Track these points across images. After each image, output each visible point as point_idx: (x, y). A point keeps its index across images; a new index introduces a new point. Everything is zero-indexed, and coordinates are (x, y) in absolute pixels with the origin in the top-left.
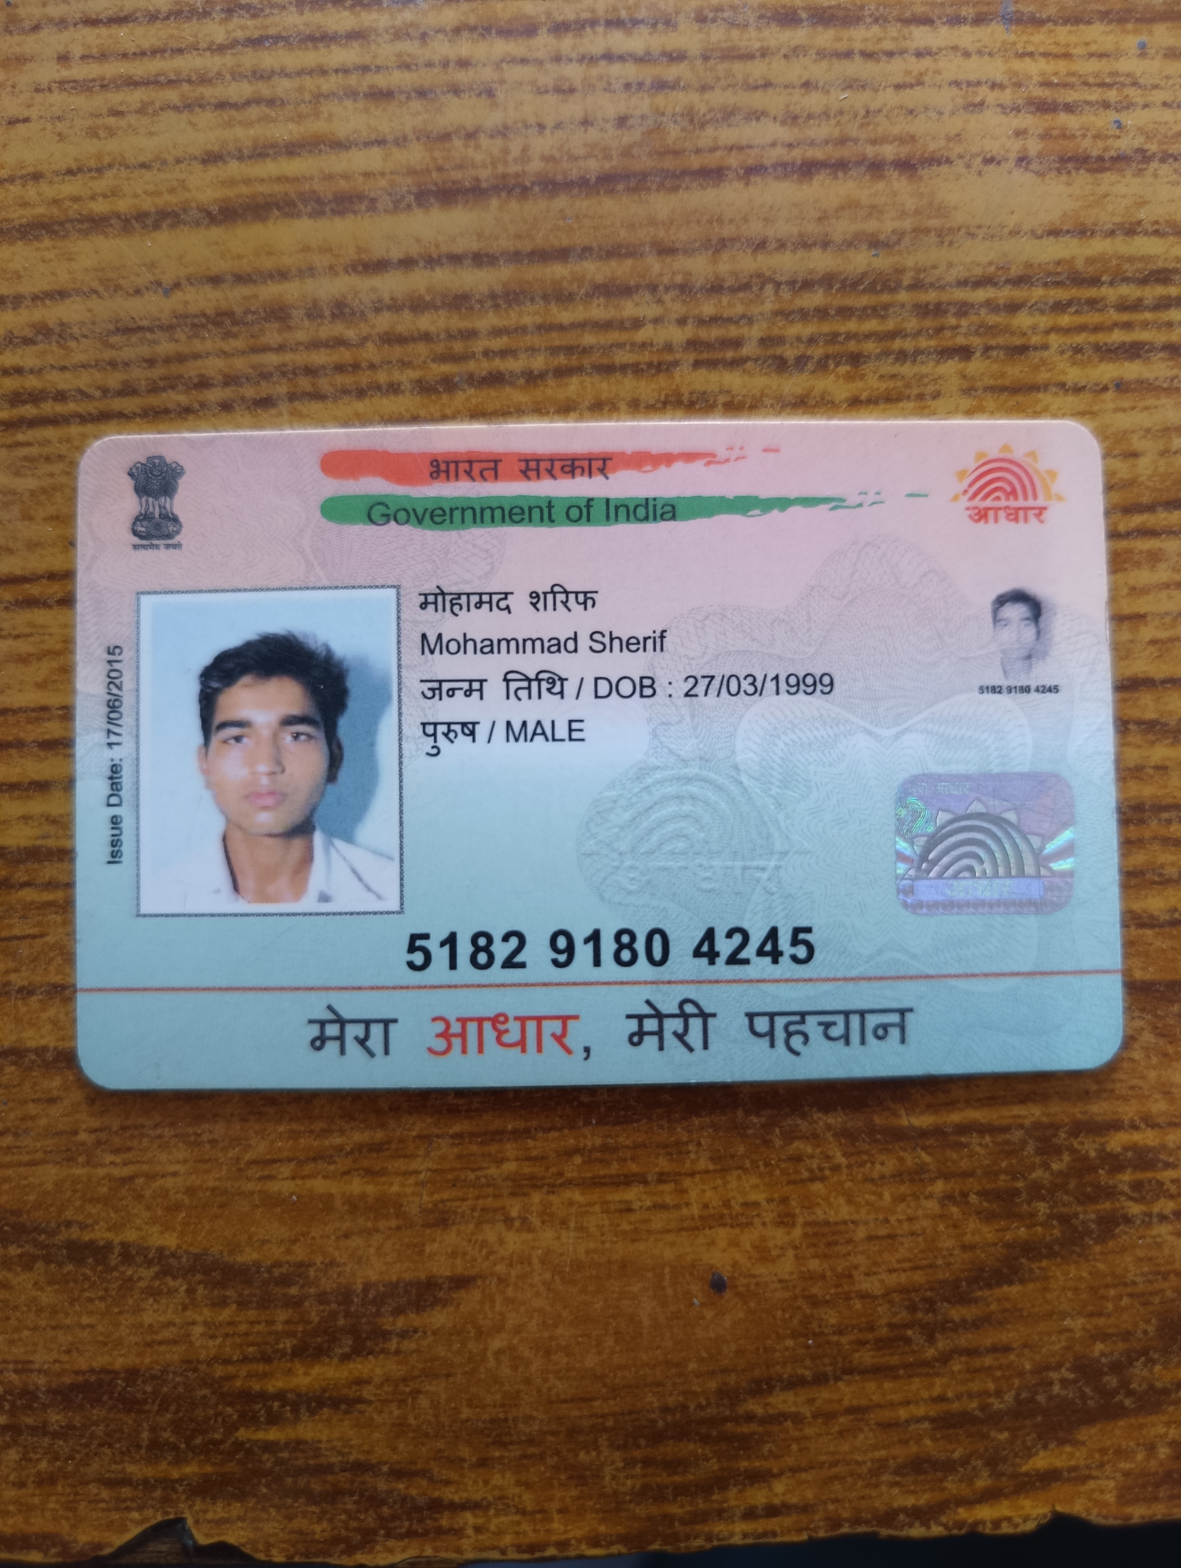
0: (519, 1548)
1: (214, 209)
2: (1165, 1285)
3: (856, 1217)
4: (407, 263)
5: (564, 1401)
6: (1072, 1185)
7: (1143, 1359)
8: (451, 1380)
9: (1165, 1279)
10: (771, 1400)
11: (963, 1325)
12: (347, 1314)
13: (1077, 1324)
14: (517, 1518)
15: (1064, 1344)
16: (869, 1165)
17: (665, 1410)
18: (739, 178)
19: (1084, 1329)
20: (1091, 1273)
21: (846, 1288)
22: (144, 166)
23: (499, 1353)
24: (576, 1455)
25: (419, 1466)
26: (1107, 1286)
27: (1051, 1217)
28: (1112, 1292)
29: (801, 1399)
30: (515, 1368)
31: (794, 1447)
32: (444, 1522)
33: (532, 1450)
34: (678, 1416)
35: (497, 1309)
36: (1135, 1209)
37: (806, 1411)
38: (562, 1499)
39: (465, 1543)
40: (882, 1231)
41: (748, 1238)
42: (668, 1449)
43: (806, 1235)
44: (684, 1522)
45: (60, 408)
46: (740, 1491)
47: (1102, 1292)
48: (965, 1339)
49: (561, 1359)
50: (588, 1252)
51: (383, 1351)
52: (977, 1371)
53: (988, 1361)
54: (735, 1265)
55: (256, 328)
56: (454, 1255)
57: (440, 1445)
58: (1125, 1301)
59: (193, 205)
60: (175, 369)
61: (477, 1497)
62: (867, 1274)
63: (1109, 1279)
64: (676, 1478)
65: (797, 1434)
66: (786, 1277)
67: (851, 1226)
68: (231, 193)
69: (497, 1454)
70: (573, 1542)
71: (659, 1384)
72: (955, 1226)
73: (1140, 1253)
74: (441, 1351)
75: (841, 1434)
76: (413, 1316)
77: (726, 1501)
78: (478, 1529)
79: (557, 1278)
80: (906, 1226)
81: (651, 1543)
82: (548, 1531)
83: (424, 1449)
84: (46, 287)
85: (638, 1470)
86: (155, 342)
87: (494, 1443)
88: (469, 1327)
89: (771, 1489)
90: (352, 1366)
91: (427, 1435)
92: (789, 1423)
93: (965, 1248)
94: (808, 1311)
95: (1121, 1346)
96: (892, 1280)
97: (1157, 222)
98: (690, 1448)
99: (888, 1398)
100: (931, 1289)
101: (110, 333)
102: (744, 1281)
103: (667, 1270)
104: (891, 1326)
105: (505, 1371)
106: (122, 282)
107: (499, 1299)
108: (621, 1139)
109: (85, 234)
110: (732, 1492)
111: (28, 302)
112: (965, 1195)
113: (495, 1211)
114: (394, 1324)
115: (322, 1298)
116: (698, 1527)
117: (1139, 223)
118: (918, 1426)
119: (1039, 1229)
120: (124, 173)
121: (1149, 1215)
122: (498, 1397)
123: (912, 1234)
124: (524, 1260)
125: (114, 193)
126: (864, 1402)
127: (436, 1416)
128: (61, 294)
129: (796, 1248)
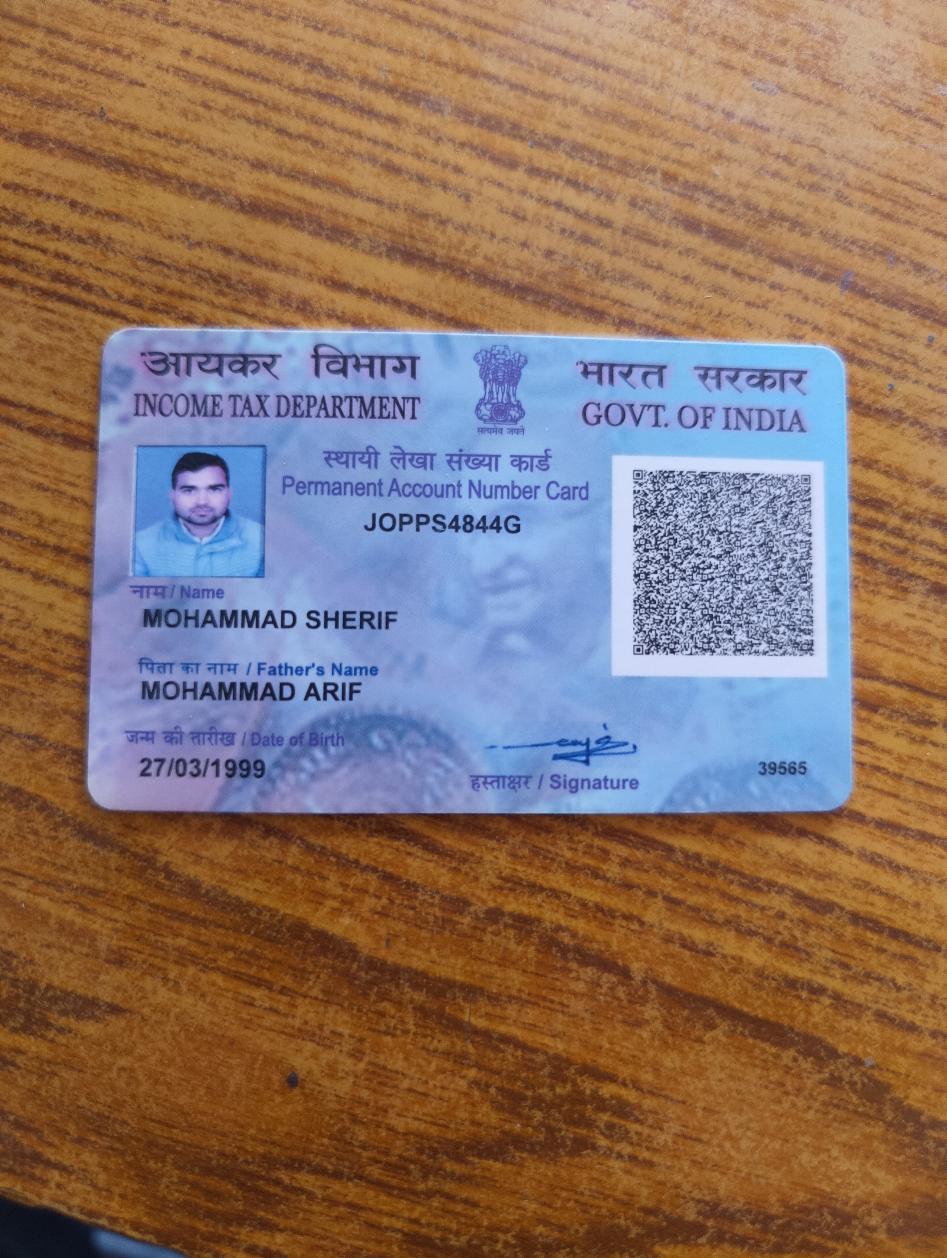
0: (82, 1210)
1: (246, 201)
2: (603, 1204)
3: (405, 1071)
4: (363, 292)
5: (153, 1121)
6: (565, 1108)
7: (568, 1250)
8: (81, 1075)
9: (605, 1199)
10: (297, 1176)
11: (451, 1176)
12: (28, 1001)
13: (531, 1207)
14: (89, 1188)
15: (516, 1217)
16: (429, 1039)
17: (222, 1154)
18: (614, 324)
19: (535, 1212)
20: (554, 1175)
21: (380, 1118)
22: (210, 151)
23: (122, 1069)
24: (147, 1162)
25: (36, 1125)
26: (562, 1189)
27: (542, 1124)
28: (564, 1194)
29: (318, 1183)
30: (128, 1084)
31: (301, 1215)
32: (38, 1172)
33: (118, 1145)
34: (229, 1162)
35: (133, 1038)
36: (602, 1142)
37: (319, 1193)
38: (126, 1188)
39: (46, 1192)
40: (420, 1089)
41: (326, 1056)
42: (212, 1182)
43: (366, 1070)
44: (205, 1238)
45: (84, 296)
46: (251, 1231)
47: (557, 1191)
48: (449, 1187)
49: (163, 1090)
50: (211, 1023)
51: (43, 1036)
52: (448, 1212)
53: (459, 1208)
54: (309, 1072)
55: (242, 295)
56: (117, 989)
57: (56, 1116)
58: (571, 1204)
59: (233, 192)
60: (175, 301)
61: (67, 1163)
62: (399, 1115)
63: (565, 1184)
64: (210, 1205)
65: (306, 1207)
66: (342, 1094)
67: (401, 1076)
68: (262, 195)
69: (93, 1139)
70: (121, 1221)
71: (224, 1135)
72: (473, 1105)
73: (595, 1174)
74: (82, 1051)
75: (337, 1219)
76: (72, 1020)
77: (239, 1234)
78: (59, 1186)
79: (183, 1033)
80: (438, 1091)
81: (175, 1243)
82: (107, 1206)
83: (43, 1115)
84: (108, 208)
85: (186, 1188)
86: (168, 277)
87: (94, 1130)
88: (108, 1043)
89: (273, 1237)
90: (16, 1037)
91: (49, 1106)
92: (303, 1197)
93: (473, 1122)
94: (348, 1124)
95: (556, 1234)
96: (415, 1125)
97: (889, 466)
98: (228, 1187)
99: (380, 1207)
100: (439, 1142)
101: (140, 258)
102: (312, 1086)
103: (261, 1057)
104: (400, 1157)
105: (121, 1083)
106: (162, 225)
107: (136, 1031)
108: (266, 952)
109: (151, 182)
110: (245, 1230)
111: (92, 213)
112: (488, 1086)
113: (159, 969)
114: (57, 1020)
115: (14, 982)
116: (212, 1245)
117: (877, 462)
118: (393, 1234)
119: (530, 1130)
120: (195, 150)
121: (611, 1150)
122: (109, 1100)
123: (441, 1099)
124: (165, 1012)
125: (182, 161)
126: (361, 1203)
127: (61, 1096)
128: (117, 217)
129: (356, 1077)
